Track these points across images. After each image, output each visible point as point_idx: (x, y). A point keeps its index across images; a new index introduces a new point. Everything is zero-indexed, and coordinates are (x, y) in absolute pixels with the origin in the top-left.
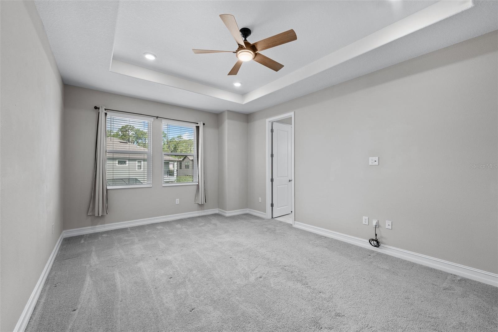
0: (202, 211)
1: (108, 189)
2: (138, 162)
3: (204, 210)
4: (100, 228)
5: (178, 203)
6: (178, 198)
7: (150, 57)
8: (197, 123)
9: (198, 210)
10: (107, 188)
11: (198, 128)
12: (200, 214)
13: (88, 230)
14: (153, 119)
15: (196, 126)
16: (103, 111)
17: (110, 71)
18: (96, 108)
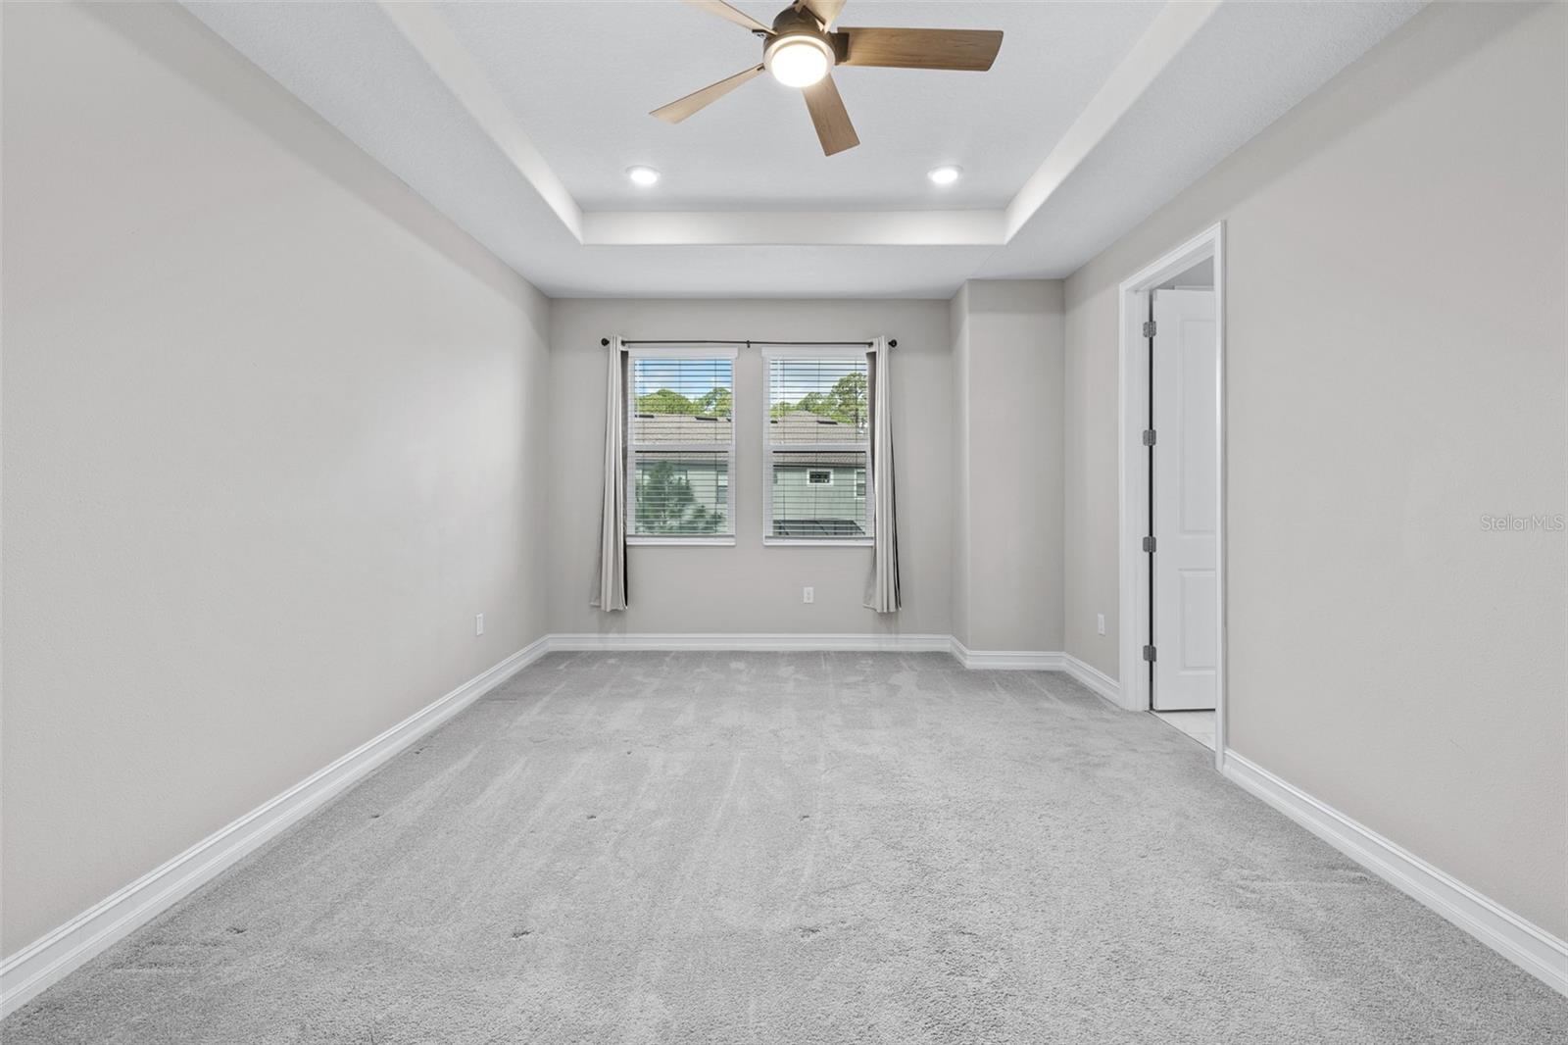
0: (888, 636)
1: (631, 546)
2: (858, 473)
3: (897, 633)
4: (615, 642)
5: (809, 599)
6: (809, 587)
7: (644, 178)
8: (871, 344)
9: (875, 632)
10: (628, 543)
11: (872, 356)
12: (884, 645)
13: (591, 642)
14: (736, 350)
15: (868, 354)
16: (616, 349)
17: (584, 245)
18: (605, 342)
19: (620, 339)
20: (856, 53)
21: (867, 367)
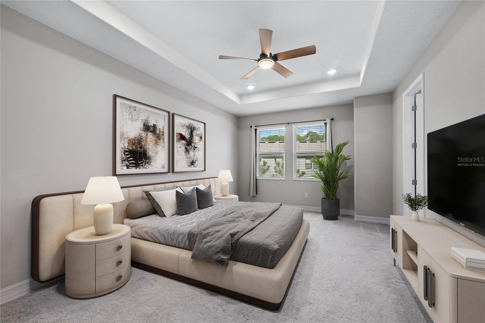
1: (258, 179)
5: (307, 196)
6: (307, 192)
7: (251, 88)
8: (325, 120)
10: (257, 179)
11: (326, 124)
14: (285, 125)
15: (324, 123)
16: (254, 128)
17: (241, 105)
18: (251, 127)
19: (254, 126)
20: (279, 59)
21: (324, 127)
